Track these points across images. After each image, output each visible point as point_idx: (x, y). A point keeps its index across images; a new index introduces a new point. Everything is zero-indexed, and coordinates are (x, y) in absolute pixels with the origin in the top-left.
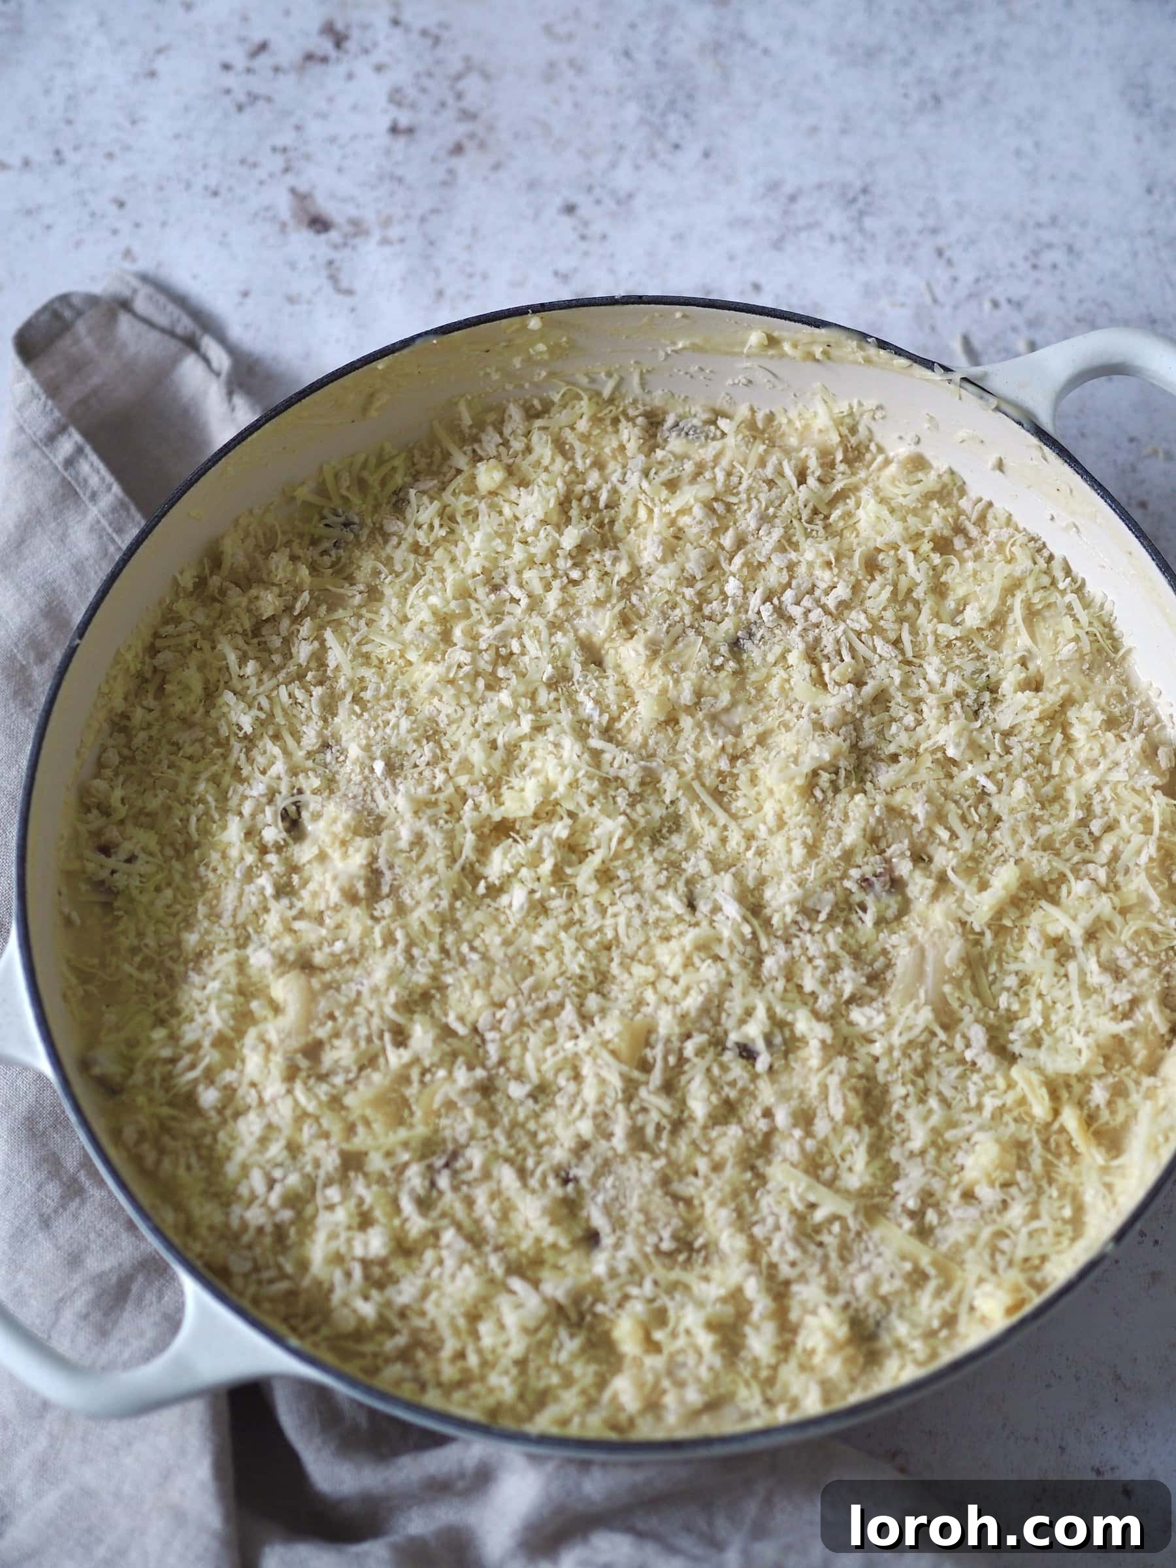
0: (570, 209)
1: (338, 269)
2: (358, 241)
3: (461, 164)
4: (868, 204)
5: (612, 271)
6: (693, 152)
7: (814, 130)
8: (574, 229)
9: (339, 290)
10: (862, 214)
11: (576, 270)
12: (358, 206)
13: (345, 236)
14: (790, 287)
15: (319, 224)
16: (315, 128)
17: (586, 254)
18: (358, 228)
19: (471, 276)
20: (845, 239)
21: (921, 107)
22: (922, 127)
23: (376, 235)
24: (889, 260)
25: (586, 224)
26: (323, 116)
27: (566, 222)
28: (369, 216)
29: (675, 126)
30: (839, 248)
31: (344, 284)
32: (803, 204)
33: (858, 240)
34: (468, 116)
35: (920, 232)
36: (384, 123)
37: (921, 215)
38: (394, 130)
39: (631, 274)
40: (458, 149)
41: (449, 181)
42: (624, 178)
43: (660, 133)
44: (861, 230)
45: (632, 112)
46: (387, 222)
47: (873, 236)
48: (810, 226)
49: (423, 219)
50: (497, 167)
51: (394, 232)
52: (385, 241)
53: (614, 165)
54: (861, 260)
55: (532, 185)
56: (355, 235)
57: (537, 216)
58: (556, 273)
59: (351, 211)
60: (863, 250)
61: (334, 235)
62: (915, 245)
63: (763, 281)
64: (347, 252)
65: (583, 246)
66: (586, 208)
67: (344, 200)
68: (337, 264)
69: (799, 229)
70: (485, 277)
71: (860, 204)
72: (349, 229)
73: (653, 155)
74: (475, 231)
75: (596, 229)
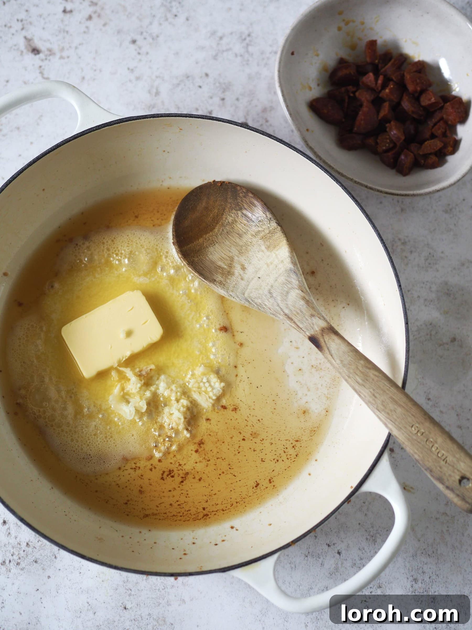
0: (134, 42)
1: (44, 69)
2: (51, 57)
3: (91, 24)
4: (250, 41)
5: (150, 68)
6: (182, 18)
7: (230, 9)
8: (136, 50)
9: (44, 78)
10: (248, 45)
11: (136, 67)
12: (51, 43)
13: (46, 56)
14: (220, 75)
15: (36, 51)
16: (34, 11)
17: (140, 60)
18: (51, 52)
19: (95, 70)
20: (241, 56)
22: (272, 8)
23: (58, 55)
24: (258, 65)
25: (140, 48)
26: (37, 6)
27: (132, 47)
28: (55, 48)
29: (175, 7)
30: (239, 59)
31: (46, 76)
32: (225, 41)
33: (246, 56)
34: (94, 4)
35: (271, 53)
36: (61, 9)
37: (271, 46)
38: (65, 11)
39: (158, 69)
40: (90, 18)
41: (87, 31)
42: (155, 29)
43: (169, 10)
44: (248, 52)
46: (62, 49)
47: (252, 54)
48: (228, 50)
49: (76, 48)
50: (105, 25)
51: (65, 54)
52: (62, 58)
53: (151, 23)
54: (247, 64)
55: (119, 32)
56: (50, 55)
57: (121, 45)
58: (129, 69)
59: (48, 45)
60: (248, 60)
61: (41, 55)
62: (268, 58)
63: (209, 72)
64: (47, 62)
65: (139, 57)
66: (140, 41)
67: (45, 41)
68: (43, 67)
69: (223, 51)
70: (101, 71)
71: (247, 41)
72: (47, 53)
73: (167, 19)
74: (96, 52)
75: (144, 50)
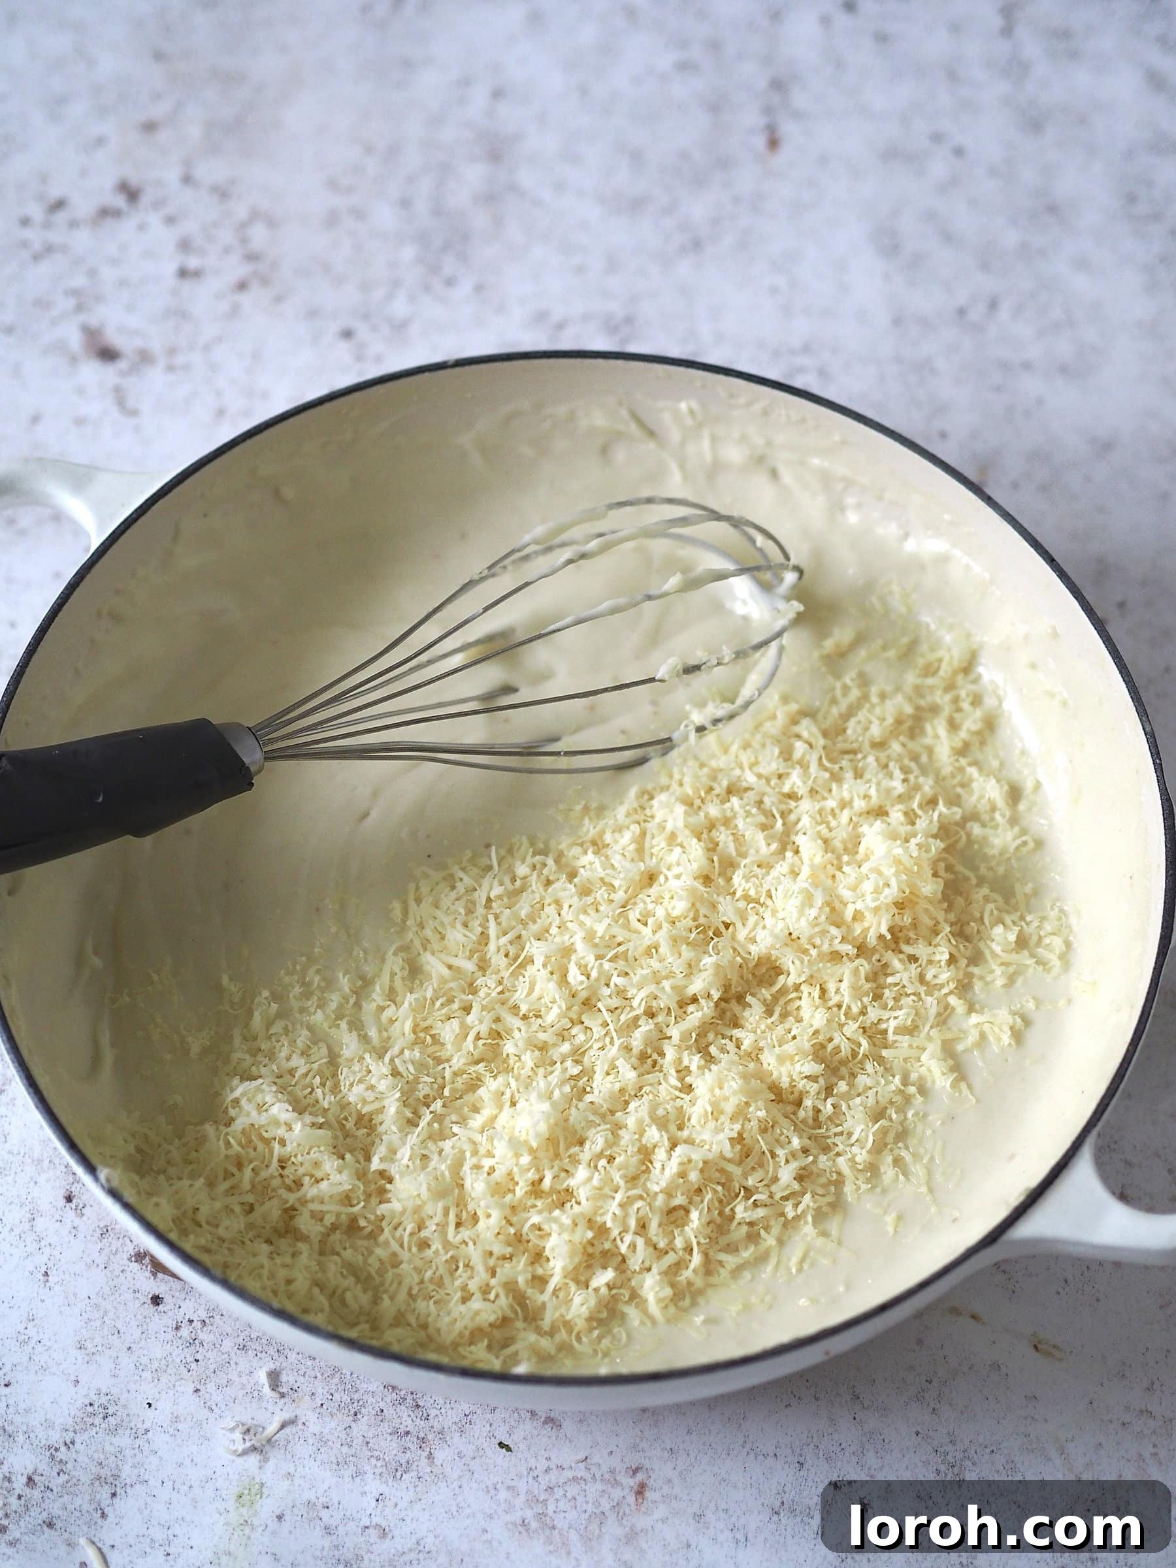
0: (347, 334)
1: (125, 393)
2: (144, 368)
3: (245, 299)
6: (465, 288)
7: (580, 270)
8: (351, 351)
9: (125, 412)
12: (145, 338)
13: (133, 364)
15: (108, 354)
16: (108, 274)
18: (145, 357)
19: (251, 397)
21: (683, 250)
22: (684, 268)
23: (162, 363)
25: (362, 347)
26: (114, 262)
27: (344, 347)
28: (156, 346)
29: (450, 264)
31: (130, 406)
34: (252, 257)
36: (171, 268)
38: (183, 273)
40: (242, 286)
41: (234, 311)
42: (400, 307)
43: (435, 269)
45: (409, 253)
46: (172, 351)
49: (206, 348)
50: (279, 299)
51: (179, 360)
52: (170, 368)
53: (389, 297)
55: (313, 314)
56: (142, 363)
57: (315, 340)
59: (138, 343)
61: (122, 365)
64: (133, 379)
65: (359, 365)
66: (363, 331)
67: (132, 333)
68: (124, 389)
72: (136, 358)
73: (427, 288)
74: (256, 355)
75: (372, 350)
